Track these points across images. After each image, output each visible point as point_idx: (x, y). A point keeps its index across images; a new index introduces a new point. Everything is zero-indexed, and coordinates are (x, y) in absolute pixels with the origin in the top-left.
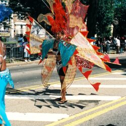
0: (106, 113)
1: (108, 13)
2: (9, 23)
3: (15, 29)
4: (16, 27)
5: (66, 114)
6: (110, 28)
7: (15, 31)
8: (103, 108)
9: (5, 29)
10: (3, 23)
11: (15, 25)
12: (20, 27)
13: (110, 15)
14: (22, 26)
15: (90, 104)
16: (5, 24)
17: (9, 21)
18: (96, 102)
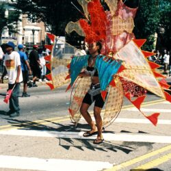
0: (166, 162)
1: (152, 17)
2: (17, 27)
3: (24, 35)
4: (26, 32)
5: (108, 163)
6: (153, 38)
7: (23, 38)
8: (161, 155)
9: (10, 34)
10: (8, 27)
11: (24, 29)
12: (31, 32)
13: (154, 21)
14: (33, 31)
15: (140, 148)
16: (10, 27)
17: (17, 24)
18: (149, 145)
